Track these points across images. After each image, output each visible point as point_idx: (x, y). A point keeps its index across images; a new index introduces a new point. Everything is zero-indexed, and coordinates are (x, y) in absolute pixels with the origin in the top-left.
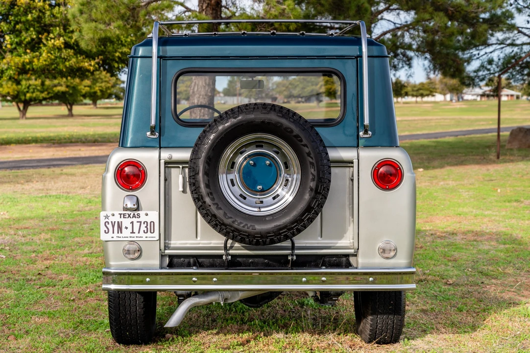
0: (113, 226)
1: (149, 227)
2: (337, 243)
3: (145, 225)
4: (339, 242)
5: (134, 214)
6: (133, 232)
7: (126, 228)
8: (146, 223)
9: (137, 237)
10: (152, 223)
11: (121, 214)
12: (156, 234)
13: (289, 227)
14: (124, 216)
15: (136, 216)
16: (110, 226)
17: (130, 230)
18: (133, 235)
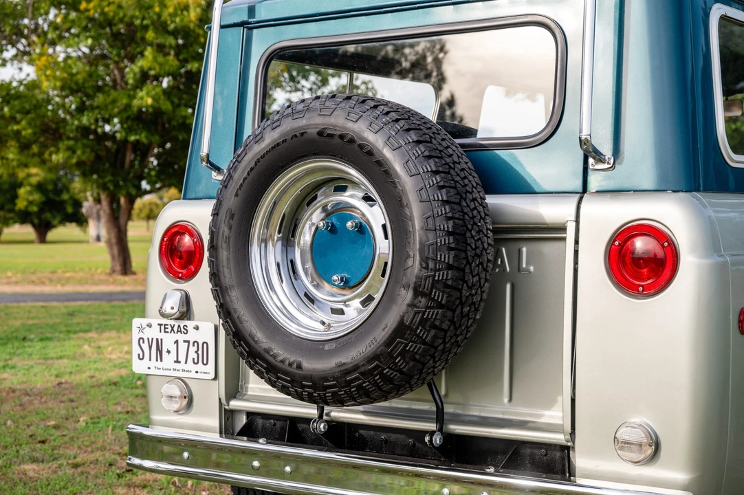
0: (150, 347)
1: (200, 352)
2: (540, 416)
3: (195, 348)
4: (547, 413)
5: (179, 326)
6: (177, 361)
7: (169, 352)
8: (196, 344)
9: (183, 370)
10: (205, 345)
11: (160, 325)
12: (211, 367)
13: (362, 369)
14: (165, 328)
15: (183, 330)
16: (145, 346)
17: (173, 356)
18: (177, 366)
